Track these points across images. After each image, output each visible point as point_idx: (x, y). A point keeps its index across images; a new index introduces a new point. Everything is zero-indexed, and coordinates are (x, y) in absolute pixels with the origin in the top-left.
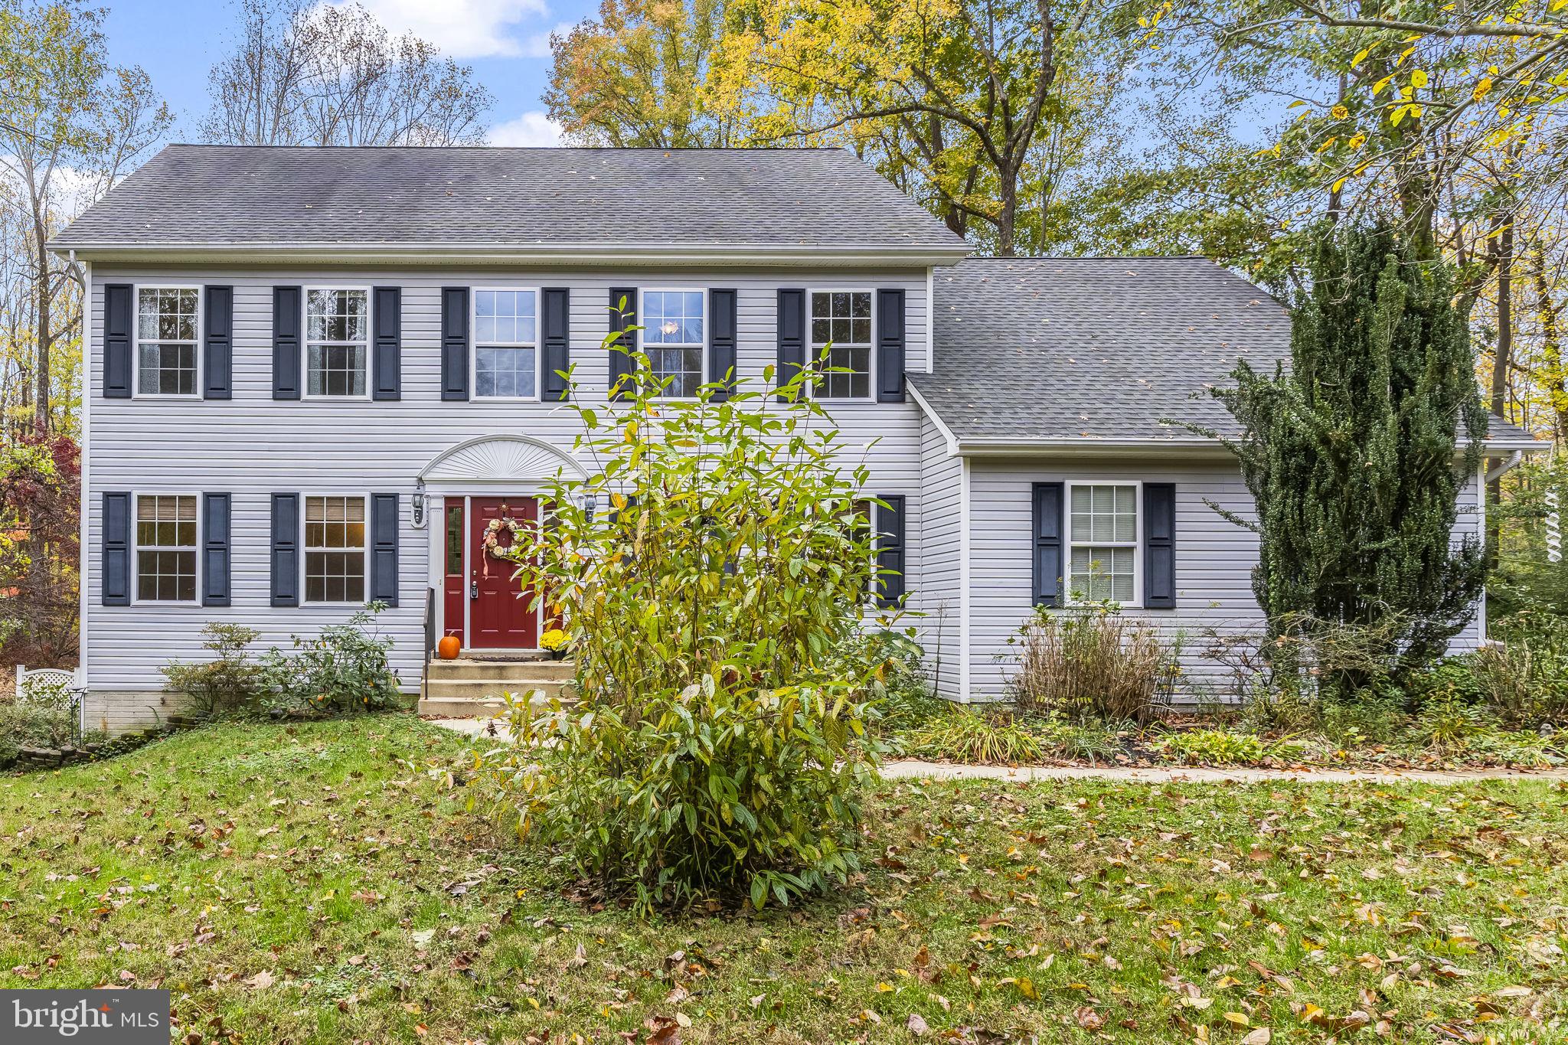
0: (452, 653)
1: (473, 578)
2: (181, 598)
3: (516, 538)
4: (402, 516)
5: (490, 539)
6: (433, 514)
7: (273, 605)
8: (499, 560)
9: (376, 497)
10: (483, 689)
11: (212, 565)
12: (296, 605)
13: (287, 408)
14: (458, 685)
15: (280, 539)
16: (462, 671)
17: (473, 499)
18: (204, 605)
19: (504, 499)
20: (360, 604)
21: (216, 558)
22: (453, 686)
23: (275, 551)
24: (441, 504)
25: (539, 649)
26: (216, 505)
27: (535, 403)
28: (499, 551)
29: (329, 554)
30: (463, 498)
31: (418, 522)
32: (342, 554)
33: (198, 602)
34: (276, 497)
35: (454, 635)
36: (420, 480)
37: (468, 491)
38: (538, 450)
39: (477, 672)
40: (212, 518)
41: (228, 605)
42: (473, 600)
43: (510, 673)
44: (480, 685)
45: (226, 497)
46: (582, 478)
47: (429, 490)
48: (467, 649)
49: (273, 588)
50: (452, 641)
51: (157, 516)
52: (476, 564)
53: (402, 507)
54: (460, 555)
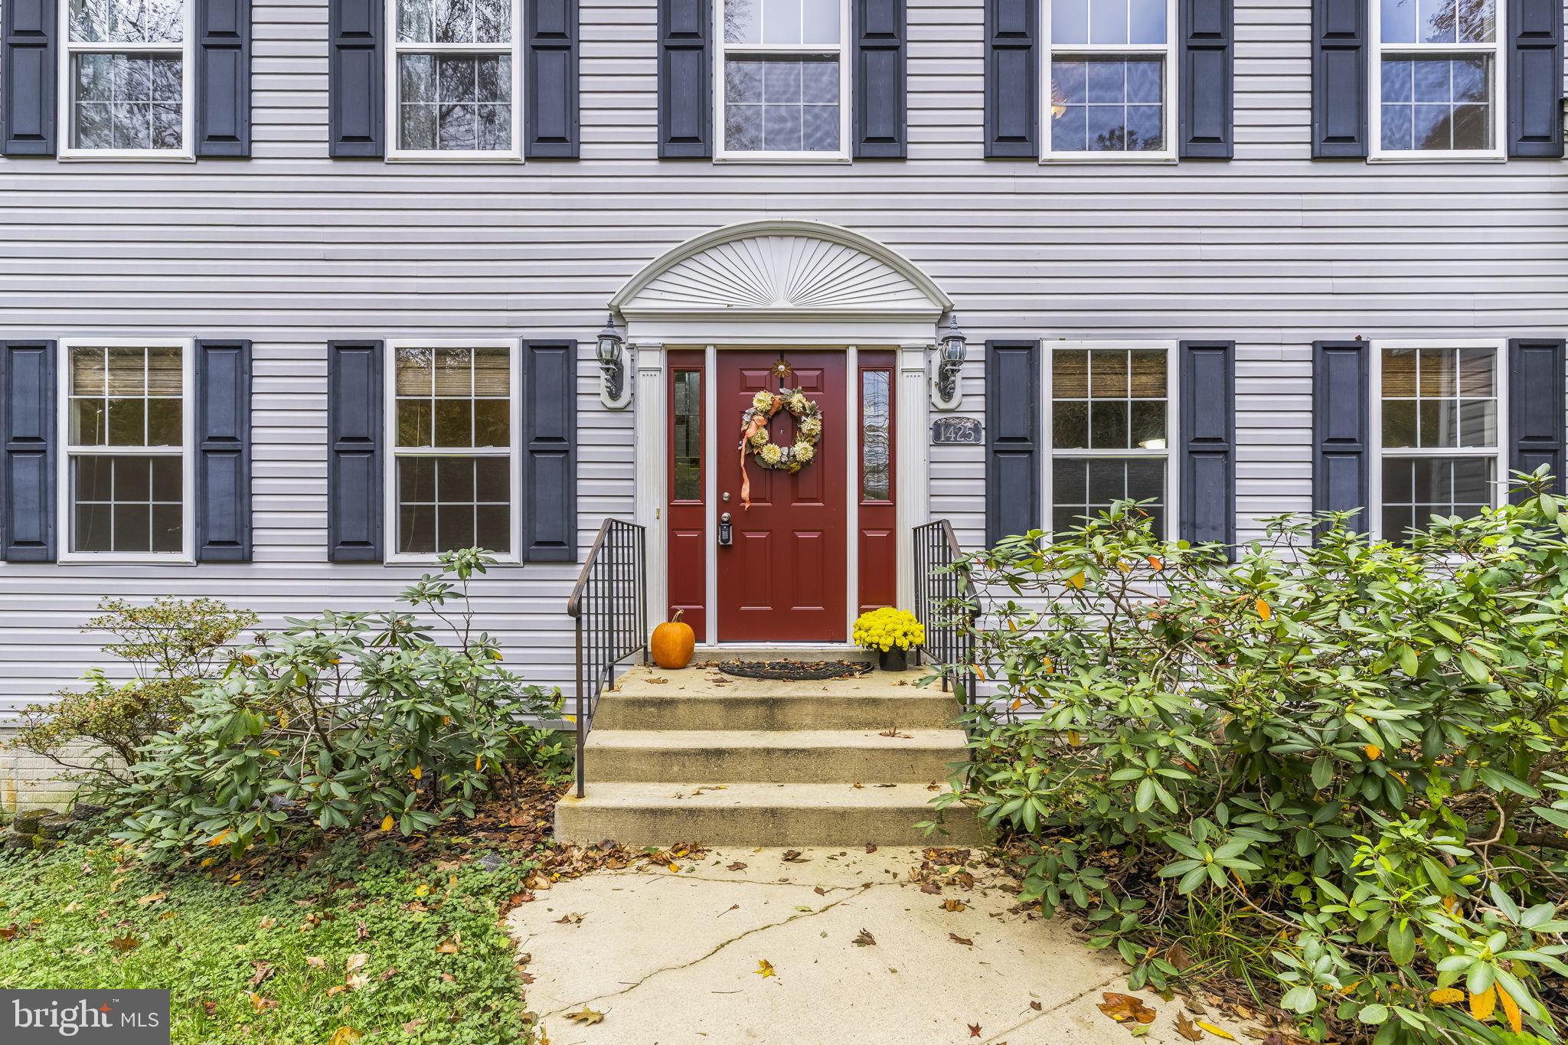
0: (676, 655)
1: (722, 506)
2: (157, 548)
3: (805, 428)
4: (583, 386)
5: (754, 429)
6: (643, 381)
7: (333, 559)
8: (772, 470)
9: (531, 348)
10: (728, 763)
11: (213, 483)
12: (378, 559)
13: (358, 175)
14: (667, 754)
15: (344, 432)
16: (682, 711)
17: (723, 353)
18: (200, 560)
19: (782, 353)
20: (500, 558)
21: (221, 469)
22: (651, 754)
23: (336, 455)
24: (658, 360)
25: (851, 645)
26: (222, 365)
27: (840, 163)
28: (773, 454)
29: (443, 460)
30: (700, 352)
31: (614, 395)
32: (469, 460)
33: (187, 554)
34: (338, 349)
35: (683, 619)
36: (619, 314)
37: (711, 336)
38: (847, 255)
39: (716, 714)
40: (212, 390)
41: (247, 559)
42: (723, 549)
43: (791, 714)
44: (719, 753)
45: (241, 350)
46: (934, 307)
47: (636, 332)
48: (711, 644)
49: (333, 525)
50: (680, 631)
51: (106, 386)
52: (728, 480)
53: (583, 368)
54: (698, 462)
